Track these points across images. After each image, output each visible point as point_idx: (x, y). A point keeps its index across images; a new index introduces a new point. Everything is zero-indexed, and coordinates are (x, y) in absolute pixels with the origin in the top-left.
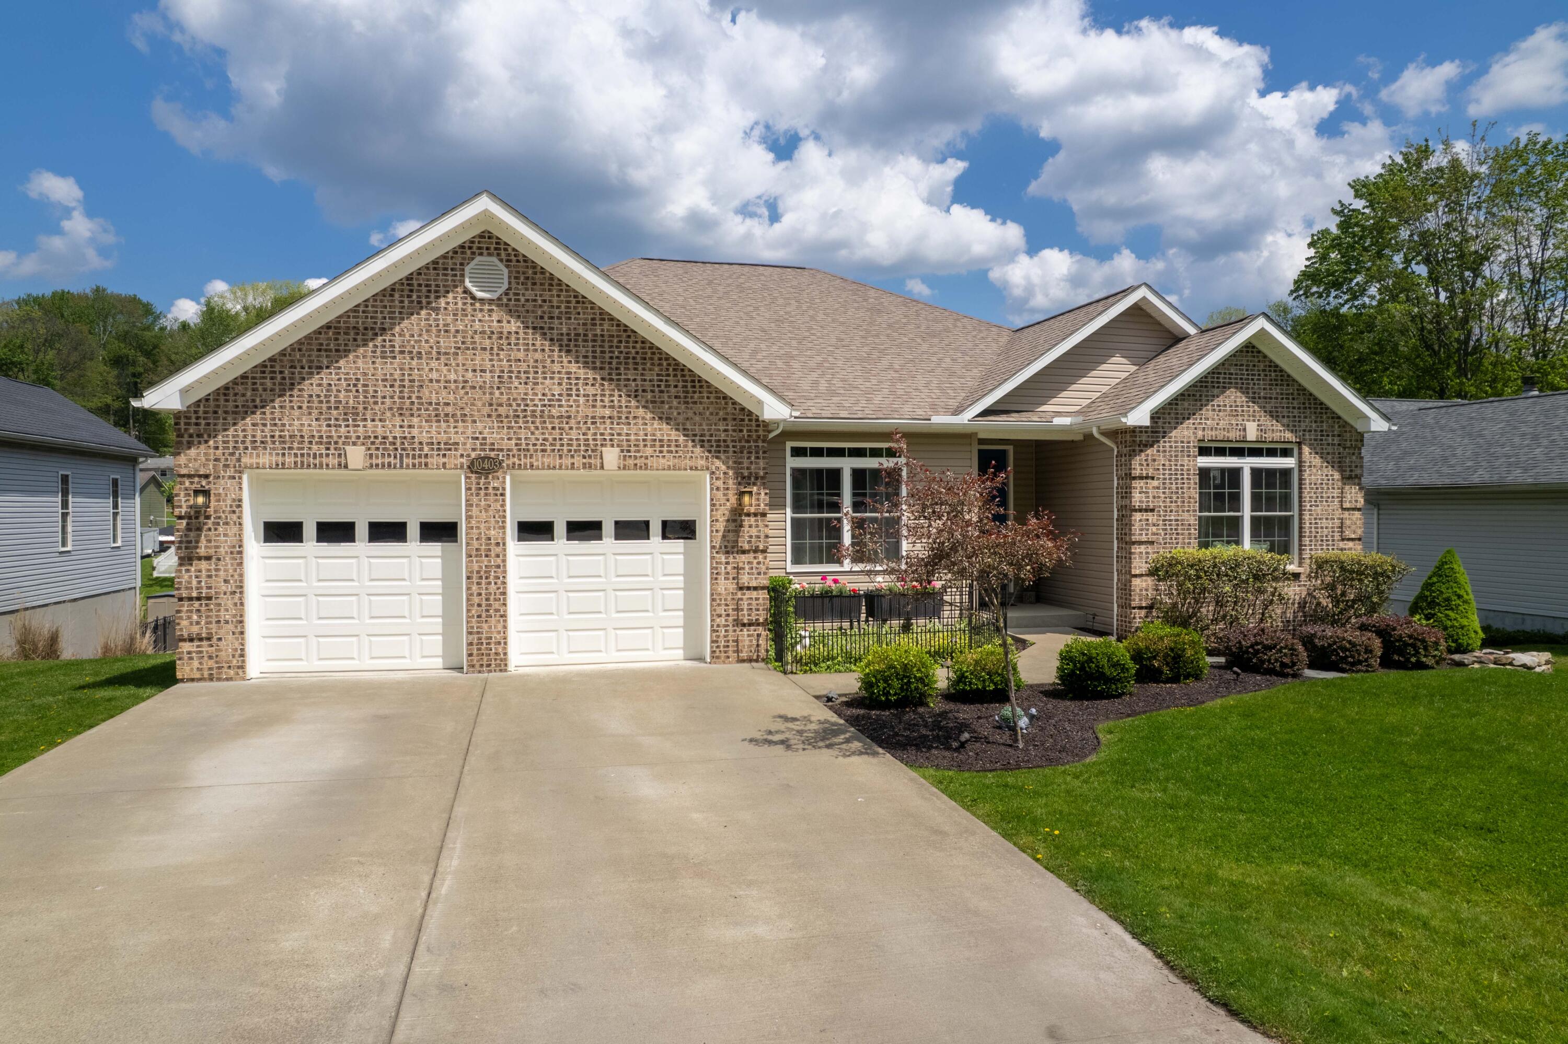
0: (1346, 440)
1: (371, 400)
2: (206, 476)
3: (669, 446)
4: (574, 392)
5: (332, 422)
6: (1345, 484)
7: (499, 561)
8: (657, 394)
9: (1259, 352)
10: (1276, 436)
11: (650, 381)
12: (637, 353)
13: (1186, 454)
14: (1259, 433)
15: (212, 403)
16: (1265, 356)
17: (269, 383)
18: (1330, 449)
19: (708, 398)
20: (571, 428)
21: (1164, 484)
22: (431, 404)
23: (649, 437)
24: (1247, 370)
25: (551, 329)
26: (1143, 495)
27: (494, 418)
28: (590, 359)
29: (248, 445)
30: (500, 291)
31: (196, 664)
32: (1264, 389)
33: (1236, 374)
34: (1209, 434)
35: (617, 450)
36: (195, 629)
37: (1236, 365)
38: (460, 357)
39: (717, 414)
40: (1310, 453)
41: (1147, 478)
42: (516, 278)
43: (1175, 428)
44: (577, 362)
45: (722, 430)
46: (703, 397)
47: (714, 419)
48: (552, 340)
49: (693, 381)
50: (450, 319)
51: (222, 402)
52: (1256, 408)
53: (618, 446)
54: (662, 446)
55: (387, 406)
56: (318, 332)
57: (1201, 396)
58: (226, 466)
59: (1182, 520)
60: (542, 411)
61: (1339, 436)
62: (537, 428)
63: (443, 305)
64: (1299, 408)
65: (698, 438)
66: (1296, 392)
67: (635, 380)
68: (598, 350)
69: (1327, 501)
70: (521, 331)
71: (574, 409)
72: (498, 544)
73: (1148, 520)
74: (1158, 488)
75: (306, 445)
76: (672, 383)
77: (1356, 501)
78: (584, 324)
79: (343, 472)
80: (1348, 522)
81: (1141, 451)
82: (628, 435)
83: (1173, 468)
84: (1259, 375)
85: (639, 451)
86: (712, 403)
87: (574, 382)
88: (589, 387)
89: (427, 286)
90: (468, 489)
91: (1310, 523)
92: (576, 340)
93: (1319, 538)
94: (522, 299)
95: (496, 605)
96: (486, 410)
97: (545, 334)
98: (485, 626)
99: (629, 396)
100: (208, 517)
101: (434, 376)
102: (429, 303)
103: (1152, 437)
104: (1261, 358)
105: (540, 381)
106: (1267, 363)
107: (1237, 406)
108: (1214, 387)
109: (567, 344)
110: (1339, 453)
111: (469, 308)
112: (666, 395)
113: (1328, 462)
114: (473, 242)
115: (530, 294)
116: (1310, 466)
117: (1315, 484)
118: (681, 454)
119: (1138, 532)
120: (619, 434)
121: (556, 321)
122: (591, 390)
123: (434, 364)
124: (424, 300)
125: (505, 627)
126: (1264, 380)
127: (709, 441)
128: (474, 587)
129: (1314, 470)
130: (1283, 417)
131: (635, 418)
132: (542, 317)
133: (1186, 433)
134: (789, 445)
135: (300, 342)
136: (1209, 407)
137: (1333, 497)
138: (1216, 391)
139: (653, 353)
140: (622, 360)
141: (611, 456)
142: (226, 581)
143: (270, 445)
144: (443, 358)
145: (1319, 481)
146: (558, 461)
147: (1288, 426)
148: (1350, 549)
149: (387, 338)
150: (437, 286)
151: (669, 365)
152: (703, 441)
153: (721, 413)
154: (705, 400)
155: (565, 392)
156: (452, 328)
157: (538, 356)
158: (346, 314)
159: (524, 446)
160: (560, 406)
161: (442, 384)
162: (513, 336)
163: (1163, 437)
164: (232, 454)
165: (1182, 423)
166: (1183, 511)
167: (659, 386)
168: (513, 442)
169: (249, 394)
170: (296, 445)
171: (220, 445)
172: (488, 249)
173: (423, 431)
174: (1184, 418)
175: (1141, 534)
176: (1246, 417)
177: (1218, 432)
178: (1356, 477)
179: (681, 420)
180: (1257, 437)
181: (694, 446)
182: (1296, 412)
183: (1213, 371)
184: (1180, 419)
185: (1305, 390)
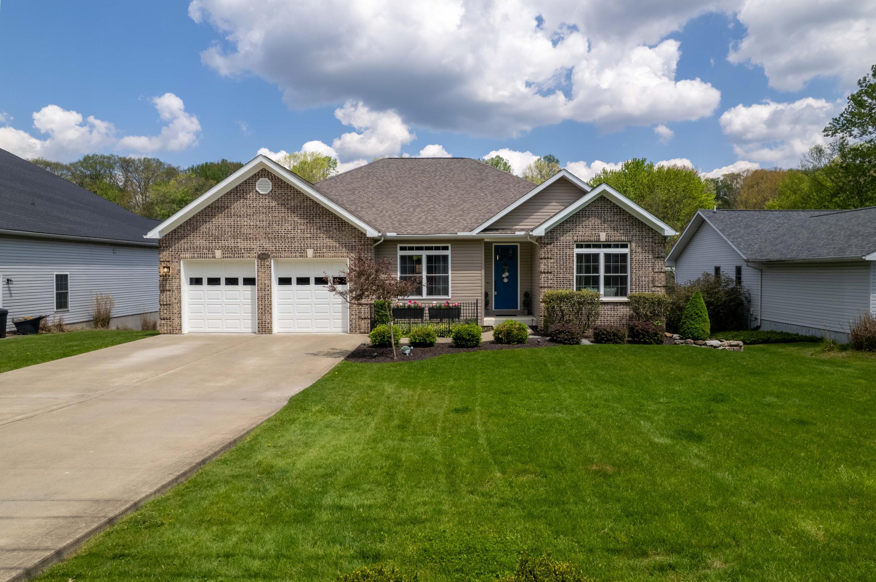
1: (224, 233)
2: (169, 262)
3: (332, 248)
4: (296, 228)
5: (210, 241)
6: (656, 260)
7: (269, 292)
8: (328, 228)
9: (608, 200)
10: (617, 238)
11: (325, 223)
12: (320, 212)
13: (568, 248)
14: (607, 237)
15: (170, 236)
16: (611, 202)
17: (189, 228)
18: (647, 244)
20: (295, 242)
21: (556, 261)
22: (244, 234)
23: (325, 245)
24: (601, 208)
25: (288, 204)
26: (546, 266)
27: (267, 239)
28: (302, 215)
29: (182, 250)
30: (269, 191)
31: (165, 328)
32: (610, 217)
33: (595, 211)
34: (580, 238)
35: (312, 250)
36: (165, 316)
37: (595, 207)
38: (255, 216)
39: (352, 235)
40: (636, 246)
41: (548, 258)
42: (275, 185)
43: (562, 236)
44: (297, 217)
45: (353, 241)
47: (350, 237)
48: (288, 208)
50: (251, 202)
51: (174, 235)
52: (606, 226)
53: (313, 248)
54: (330, 248)
55: (229, 235)
56: (205, 209)
57: (575, 221)
58: (175, 258)
59: (566, 277)
60: (284, 236)
61: (652, 238)
62: (282, 242)
63: (249, 197)
65: (344, 245)
66: (628, 218)
67: (319, 223)
68: (305, 211)
69: (645, 269)
70: (277, 206)
71: (296, 234)
72: (268, 286)
73: (548, 277)
74: (554, 263)
75: (202, 250)
76: (334, 224)
77: (662, 269)
78: (300, 202)
79: (214, 259)
80: (657, 279)
81: (544, 247)
82: (316, 244)
83: (561, 254)
84: (608, 211)
85: (321, 250)
86: (350, 230)
87: (296, 224)
89: (243, 190)
90: (258, 265)
91: (635, 279)
92: (297, 208)
93: (640, 285)
94: (277, 193)
95: (268, 309)
96: (264, 236)
97: (285, 206)
98: (264, 317)
99: (317, 229)
100: (169, 276)
101: (245, 223)
103: (549, 240)
104: (608, 203)
105: (284, 224)
106: (612, 205)
107: (595, 225)
108: (583, 217)
109: (293, 210)
110: (652, 246)
111: (258, 198)
112: (331, 228)
113: (646, 250)
114: (259, 173)
115: (280, 192)
116: (636, 252)
117: (638, 260)
118: (337, 251)
119: (543, 282)
120: (313, 244)
121: (289, 201)
122: (302, 227)
123: (245, 219)
124: (242, 196)
125: (271, 317)
126: (610, 213)
127: (348, 246)
128: (260, 302)
129: (638, 254)
130: (621, 230)
131: (319, 237)
132: (284, 200)
133: (568, 238)
134: (399, 246)
135: (199, 213)
136: (581, 226)
137: (648, 267)
138: (584, 219)
139: (326, 212)
140: (314, 215)
141: (310, 252)
142: (175, 299)
143: (190, 250)
144: (248, 217)
145: (641, 259)
146: (290, 255)
147: (623, 234)
148: (659, 291)
149: (229, 210)
150: (247, 190)
151: (332, 216)
152: (346, 246)
154: (347, 229)
155: (293, 228)
156: (252, 206)
157: (283, 215)
158: (215, 202)
159: (278, 249)
160: (291, 233)
161: (248, 227)
162: (274, 208)
163: (556, 240)
164: (177, 254)
165: (566, 234)
166: (566, 273)
167: (329, 225)
168: (274, 248)
169: (182, 232)
170: (198, 250)
171: (173, 250)
172: (265, 175)
173: (242, 244)
174: (567, 231)
175: (545, 284)
176: (600, 230)
177: (585, 237)
178: (662, 257)
179: (337, 237)
180: (606, 239)
181: (343, 248)
182: (628, 227)
183: (583, 210)
184: (565, 232)
185: (633, 216)
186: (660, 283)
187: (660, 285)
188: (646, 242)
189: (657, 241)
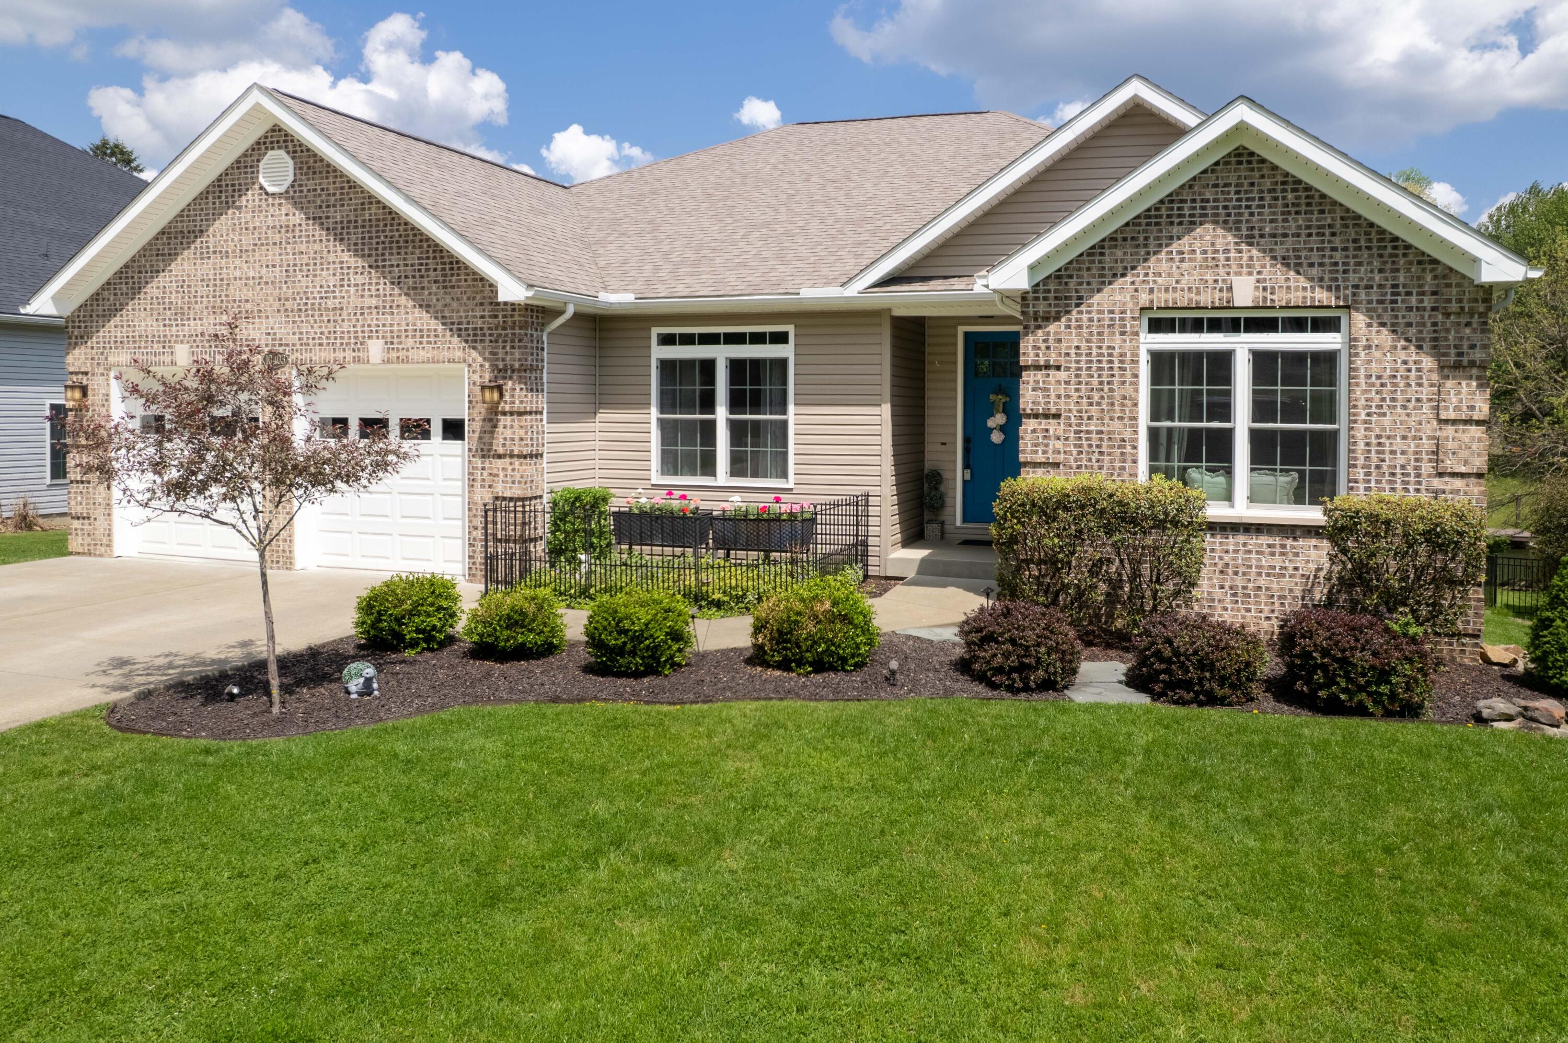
0: (1449, 301)
1: (193, 300)
2: (86, 373)
3: (428, 336)
4: (346, 283)
5: (167, 322)
6: (1447, 377)
8: (418, 280)
9: (1263, 161)
10: (1296, 298)
11: (412, 265)
12: (400, 236)
13: (1116, 330)
14: (1261, 294)
15: (89, 308)
16: (1275, 168)
17: (124, 288)
18: (1413, 317)
19: (466, 280)
20: (343, 320)
21: (1077, 376)
22: (235, 301)
23: (410, 327)
24: (1237, 192)
25: (328, 217)
26: (1040, 393)
27: (282, 313)
29: (112, 345)
30: (287, 184)
31: (80, 540)
32: (1272, 221)
33: (1215, 200)
34: (1161, 298)
35: (381, 341)
36: (79, 509)
37: (1216, 186)
38: (257, 254)
39: (474, 298)
40: (1369, 325)
41: (1047, 367)
42: (301, 168)
43: (1099, 291)
44: (349, 250)
45: (479, 317)
46: (460, 281)
47: (471, 303)
48: (328, 229)
49: (451, 263)
50: (249, 215)
51: (95, 307)
52: (1255, 252)
53: (383, 337)
54: (422, 337)
55: (204, 305)
57: (1146, 239)
58: (99, 364)
59: (1109, 432)
60: (320, 304)
61: (1434, 293)
62: (315, 322)
63: (244, 203)
64: (1345, 249)
65: (455, 327)
66: (1338, 222)
67: (398, 266)
68: (367, 236)
69: (1404, 407)
70: (304, 223)
71: (345, 300)
73: (1047, 430)
74: (1067, 383)
76: (432, 267)
77: (1472, 408)
78: (355, 210)
79: (174, 368)
80: (1451, 445)
81: (1039, 327)
82: (391, 325)
83: (1094, 352)
84: (1261, 199)
85: (400, 343)
86: (469, 286)
87: (345, 271)
88: (359, 276)
89: (233, 185)
91: (1368, 444)
92: (348, 228)
93: (1385, 468)
94: (305, 189)
96: (276, 305)
97: (322, 224)
99: (393, 283)
100: (87, 410)
101: (238, 274)
102: (234, 202)
103: (1056, 305)
104: (1265, 172)
105: (318, 272)
106: (1280, 179)
107: (1217, 251)
108: (1172, 223)
109: (339, 233)
110: (1435, 324)
111: (264, 203)
112: (426, 280)
113: (1408, 340)
114: (266, 137)
115: (311, 185)
116: (1369, 347)
117: (1379, 377)
118: (439, 344)
119: (1029, 448)
120: (384, 325)
121: (332, 209)
122: (360, 279)
123: (238, 262)
124: (230, 200)
126: (1270, 206)
127: (467, 329)
129: (1377, 354)
130: (1311, 265)
131: (398, 306)
132: (321, 207)
133: (1118, 297)
134: (655, 331)
136: (1163, 255)
137: (1418, 400)
138: (1175, 230)
139: (415, 235)
140: (387, 244)
141: (375, 348)
143: (126, 345)
144: (244, 255)
145: (1388, 372)
146: (332, 355)
147: (1321, 279)
148: (1457, 491)
149: (204, 240)
150: (240, 185)
151: (429, 246)
152: (460, 330)
153: (478, 297)
154: (463, 283)
155: (338, 283)
156: (251, 226)
158: (175, 220)
159: (305, 341)
160: (334, 297)
161: (243, 282)
162: (298, 228)
163: (1078, 305)
165: (1110, 283)
166: (1112, 419)
167: (419, 270)
168: (297, 336)
169: (112, 298)
170: (143, 344)
171: (95, 345)
172: (278, 142)
174: (1115, 275)
175: (1036, 452)
176: (1234, 268)
177: (1178, 295)
178: (1472, 364)
179: (439, 307)
180: (1256, 299)
181: (452, 336)
182: (1338, 256)
183: (1170, 199)
184: (1107, 277)
185: (1359, 217)
186: (1466, 463)
187: (1463, 469)
188: (1410, 309)
189: (1454, 307)
